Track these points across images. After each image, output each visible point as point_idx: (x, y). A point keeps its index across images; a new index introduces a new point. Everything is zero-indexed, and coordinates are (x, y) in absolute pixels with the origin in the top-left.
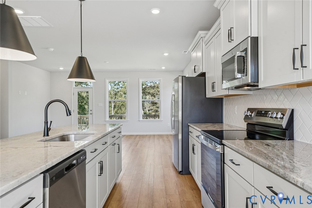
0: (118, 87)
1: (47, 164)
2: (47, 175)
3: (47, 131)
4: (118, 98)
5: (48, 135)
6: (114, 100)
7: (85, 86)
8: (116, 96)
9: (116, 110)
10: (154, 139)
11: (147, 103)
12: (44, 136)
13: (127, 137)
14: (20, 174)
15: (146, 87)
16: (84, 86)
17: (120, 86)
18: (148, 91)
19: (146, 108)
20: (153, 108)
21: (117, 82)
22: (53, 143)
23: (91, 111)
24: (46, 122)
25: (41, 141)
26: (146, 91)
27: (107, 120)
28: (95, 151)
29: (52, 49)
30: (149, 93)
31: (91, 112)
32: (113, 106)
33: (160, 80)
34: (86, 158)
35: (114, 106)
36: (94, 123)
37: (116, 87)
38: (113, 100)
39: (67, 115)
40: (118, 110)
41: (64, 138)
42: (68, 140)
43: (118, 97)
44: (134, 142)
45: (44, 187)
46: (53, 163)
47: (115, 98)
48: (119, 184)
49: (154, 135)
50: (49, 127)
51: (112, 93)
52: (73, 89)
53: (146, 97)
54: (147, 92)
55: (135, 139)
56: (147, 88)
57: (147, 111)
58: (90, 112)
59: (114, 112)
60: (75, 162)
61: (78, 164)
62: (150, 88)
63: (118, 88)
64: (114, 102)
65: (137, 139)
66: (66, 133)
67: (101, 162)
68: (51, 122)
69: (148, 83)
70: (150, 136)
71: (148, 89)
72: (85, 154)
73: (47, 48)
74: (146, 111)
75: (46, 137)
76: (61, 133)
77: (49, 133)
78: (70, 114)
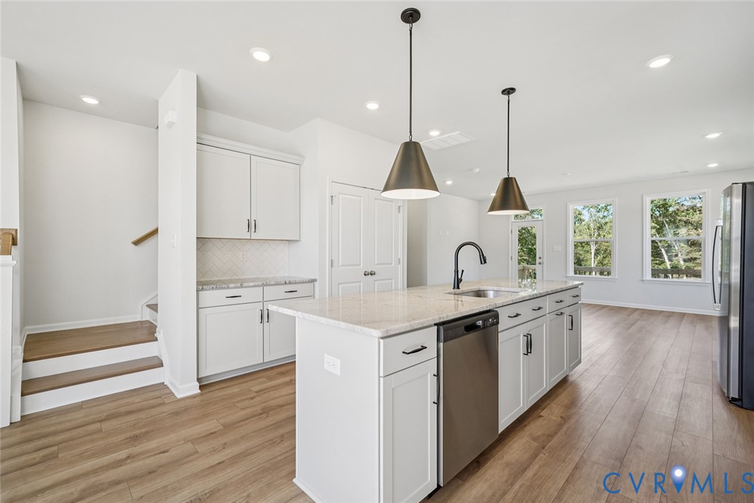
0: (606, 214)
1: (441, 316)
2: (441, 327)
3: (458, 282)
4: (604, 236)
5: (458, 288)
6: (597, 240)
7: (539, 216)
8: (601, 232)
9: (600, 257)
10: (682, 321)
11: (682, 245)
12: (454, 288)
13: (610, 309)
14: (414, 319)
15: (678, 210)
16: (536, 216)
17: (610, 212)
18: (684, 219)
19: (677, 256)
20: (698, 257)
21: (603, 205)
22: (464, 298)
23: (540, 258)
24: (456, 271)
25: (449, 293)
26: (679, 218)
27: (570, 275)
28: (515, 316)
29: (477, 170)
30: (687, 223)
31: (541, 261)
32: (593, 252)
33: (705, 193)
34: (498, 323)
35: (596, 250)
36: (545, 278)
37: (601, 215)
38: (593, 239)
39: (481, 263)
40: (604, 258)
41: (479, 294)
42: (484, 297)
43: (604, 234)
44: (625, 320)
45: (438, 340)
46: (448, 316)
47: (599, 235)
48: (572, 383)
49: (683, 315)
50: (460, 277)
51: (592, 226)
52: (510, 224)
53: (679, 231)
54: (680, 220)
55: (629, 316)
56: (683, 212)
57: (682, 263)
58: (538, 260)
59: (596, 262)
60: (480, 323)
61: (485, 327)
62: (691, 210)
63: (605, 216)
64: (596, 243)
65: (636, 316)
66: (482, 288)
67: (529, 336)
68: (463, 271)
69: (686, 200)
70: (670, 315)
71: (684, 214)
72: (496, 316)
73: (471, 170)
74: (679, 262)
75: (456, 290)
76: (476, 287)
77: (460, 285)
78: (485, 262)
